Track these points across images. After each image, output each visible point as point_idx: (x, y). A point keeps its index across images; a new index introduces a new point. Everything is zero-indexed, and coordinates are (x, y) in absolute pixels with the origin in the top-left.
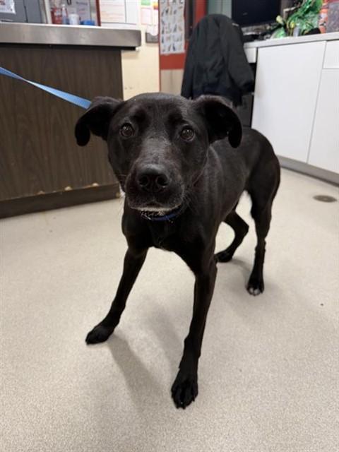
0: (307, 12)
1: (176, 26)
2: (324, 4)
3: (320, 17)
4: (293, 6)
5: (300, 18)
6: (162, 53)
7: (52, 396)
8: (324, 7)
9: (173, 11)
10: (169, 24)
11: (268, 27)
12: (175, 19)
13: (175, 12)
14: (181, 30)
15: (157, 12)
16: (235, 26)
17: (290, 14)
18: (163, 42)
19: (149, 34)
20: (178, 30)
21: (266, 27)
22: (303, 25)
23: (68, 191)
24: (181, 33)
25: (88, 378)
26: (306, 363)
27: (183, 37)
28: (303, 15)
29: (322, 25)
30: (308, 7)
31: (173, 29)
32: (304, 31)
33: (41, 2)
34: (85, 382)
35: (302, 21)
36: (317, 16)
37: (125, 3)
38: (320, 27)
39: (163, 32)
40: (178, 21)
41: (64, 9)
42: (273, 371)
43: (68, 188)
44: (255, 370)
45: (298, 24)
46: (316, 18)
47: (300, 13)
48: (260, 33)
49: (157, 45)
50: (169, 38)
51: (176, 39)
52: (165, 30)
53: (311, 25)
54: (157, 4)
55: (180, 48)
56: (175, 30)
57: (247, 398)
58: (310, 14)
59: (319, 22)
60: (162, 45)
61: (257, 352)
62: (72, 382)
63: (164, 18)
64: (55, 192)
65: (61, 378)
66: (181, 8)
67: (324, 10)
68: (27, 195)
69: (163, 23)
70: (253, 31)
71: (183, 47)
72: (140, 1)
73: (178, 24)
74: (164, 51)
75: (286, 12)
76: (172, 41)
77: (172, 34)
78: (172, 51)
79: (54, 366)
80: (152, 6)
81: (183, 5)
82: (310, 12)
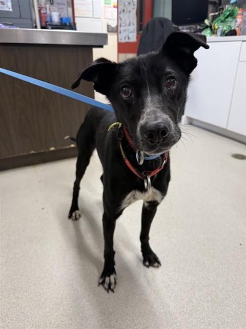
0: (227, 17)
1: (130, 22)
2: (239, 12)
3: (236, 21)
4: (217, 12)
5: (222, 22)
6: (120, 41)
7: (44, 322)
8: (240, 14)
9: (128, 10)
10: (125, 20)
11: (199, 27)
12: (129, 17)
13: (130, 12)
14: (133, 25)
15: (116, 9)
16: (175, 27)
17: (214, 18)
18: (120, 33)
19: (110, 26)
20: (131, 24)
21: (197, 27)
22: (224, 26)
23: (53, 151)
24: (134, 27)
25: (71, 307)
26: (231, 294)
27: (136, 30)
28: (224, 20)
29: (238, 27)
30: (228, 14)
31: (128, 24)
32: (225, 31)
33: (31, 2)
34: (69, 310)
35: (223, 24)
36: (234, 20)
37: (93, 2)
38: (237, 29)
39: (121, 26)
40: (131, 18)
41: (48, 8)
42: (208, 301)
43: (52, 149)
44: (194, 300)
45: (220, 26)
46: (234, 22)
47: (222, 18)
48: (192, 31)
49: (116, 34)
50: (125, 31)
51: (130, 31)
52: (122, 25)
53: (230, 27)
54: (116, 4)
55: (133, 38)
56: (129, 25)
57: (189, 324)
58: (229, 19)
59: (235, 25)
60: (120, 35)
61: (195, 285)
62: (59, 309)
63: (121, 16)
64: (42, 151)
65: (51, 306)
66: (134, 8)
67: (239, 16)
68: (22, 154)
69: (121, 19)
70: (187, 29)
71: (135, 37)
72: (104, 1)
73: (132, 20)
74: (121, 39)
75: (212, 16)
76: (127, 33)
77: (127, 27)
78: (127, 40)
79: (46, 296)
80: (112, 5)
81: (136, 7)
82: (230, 17)
